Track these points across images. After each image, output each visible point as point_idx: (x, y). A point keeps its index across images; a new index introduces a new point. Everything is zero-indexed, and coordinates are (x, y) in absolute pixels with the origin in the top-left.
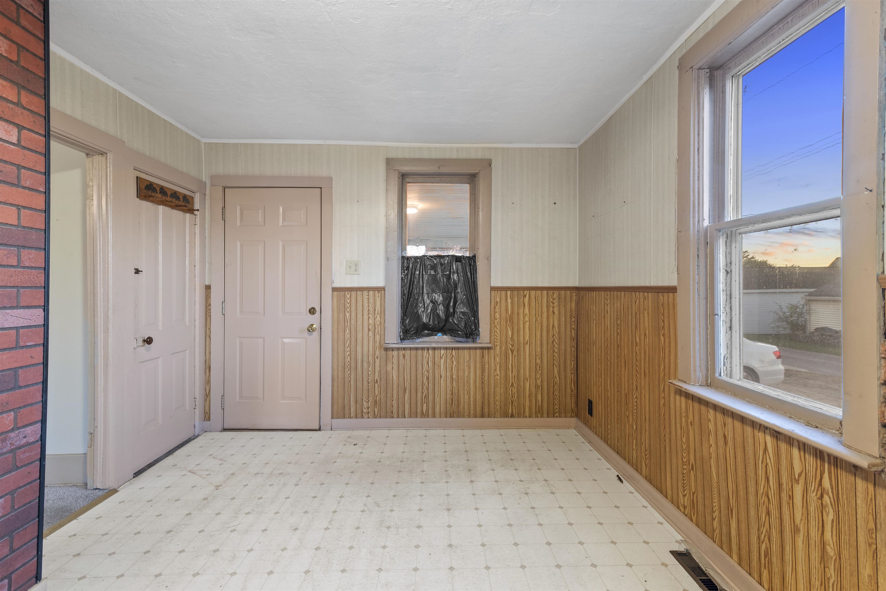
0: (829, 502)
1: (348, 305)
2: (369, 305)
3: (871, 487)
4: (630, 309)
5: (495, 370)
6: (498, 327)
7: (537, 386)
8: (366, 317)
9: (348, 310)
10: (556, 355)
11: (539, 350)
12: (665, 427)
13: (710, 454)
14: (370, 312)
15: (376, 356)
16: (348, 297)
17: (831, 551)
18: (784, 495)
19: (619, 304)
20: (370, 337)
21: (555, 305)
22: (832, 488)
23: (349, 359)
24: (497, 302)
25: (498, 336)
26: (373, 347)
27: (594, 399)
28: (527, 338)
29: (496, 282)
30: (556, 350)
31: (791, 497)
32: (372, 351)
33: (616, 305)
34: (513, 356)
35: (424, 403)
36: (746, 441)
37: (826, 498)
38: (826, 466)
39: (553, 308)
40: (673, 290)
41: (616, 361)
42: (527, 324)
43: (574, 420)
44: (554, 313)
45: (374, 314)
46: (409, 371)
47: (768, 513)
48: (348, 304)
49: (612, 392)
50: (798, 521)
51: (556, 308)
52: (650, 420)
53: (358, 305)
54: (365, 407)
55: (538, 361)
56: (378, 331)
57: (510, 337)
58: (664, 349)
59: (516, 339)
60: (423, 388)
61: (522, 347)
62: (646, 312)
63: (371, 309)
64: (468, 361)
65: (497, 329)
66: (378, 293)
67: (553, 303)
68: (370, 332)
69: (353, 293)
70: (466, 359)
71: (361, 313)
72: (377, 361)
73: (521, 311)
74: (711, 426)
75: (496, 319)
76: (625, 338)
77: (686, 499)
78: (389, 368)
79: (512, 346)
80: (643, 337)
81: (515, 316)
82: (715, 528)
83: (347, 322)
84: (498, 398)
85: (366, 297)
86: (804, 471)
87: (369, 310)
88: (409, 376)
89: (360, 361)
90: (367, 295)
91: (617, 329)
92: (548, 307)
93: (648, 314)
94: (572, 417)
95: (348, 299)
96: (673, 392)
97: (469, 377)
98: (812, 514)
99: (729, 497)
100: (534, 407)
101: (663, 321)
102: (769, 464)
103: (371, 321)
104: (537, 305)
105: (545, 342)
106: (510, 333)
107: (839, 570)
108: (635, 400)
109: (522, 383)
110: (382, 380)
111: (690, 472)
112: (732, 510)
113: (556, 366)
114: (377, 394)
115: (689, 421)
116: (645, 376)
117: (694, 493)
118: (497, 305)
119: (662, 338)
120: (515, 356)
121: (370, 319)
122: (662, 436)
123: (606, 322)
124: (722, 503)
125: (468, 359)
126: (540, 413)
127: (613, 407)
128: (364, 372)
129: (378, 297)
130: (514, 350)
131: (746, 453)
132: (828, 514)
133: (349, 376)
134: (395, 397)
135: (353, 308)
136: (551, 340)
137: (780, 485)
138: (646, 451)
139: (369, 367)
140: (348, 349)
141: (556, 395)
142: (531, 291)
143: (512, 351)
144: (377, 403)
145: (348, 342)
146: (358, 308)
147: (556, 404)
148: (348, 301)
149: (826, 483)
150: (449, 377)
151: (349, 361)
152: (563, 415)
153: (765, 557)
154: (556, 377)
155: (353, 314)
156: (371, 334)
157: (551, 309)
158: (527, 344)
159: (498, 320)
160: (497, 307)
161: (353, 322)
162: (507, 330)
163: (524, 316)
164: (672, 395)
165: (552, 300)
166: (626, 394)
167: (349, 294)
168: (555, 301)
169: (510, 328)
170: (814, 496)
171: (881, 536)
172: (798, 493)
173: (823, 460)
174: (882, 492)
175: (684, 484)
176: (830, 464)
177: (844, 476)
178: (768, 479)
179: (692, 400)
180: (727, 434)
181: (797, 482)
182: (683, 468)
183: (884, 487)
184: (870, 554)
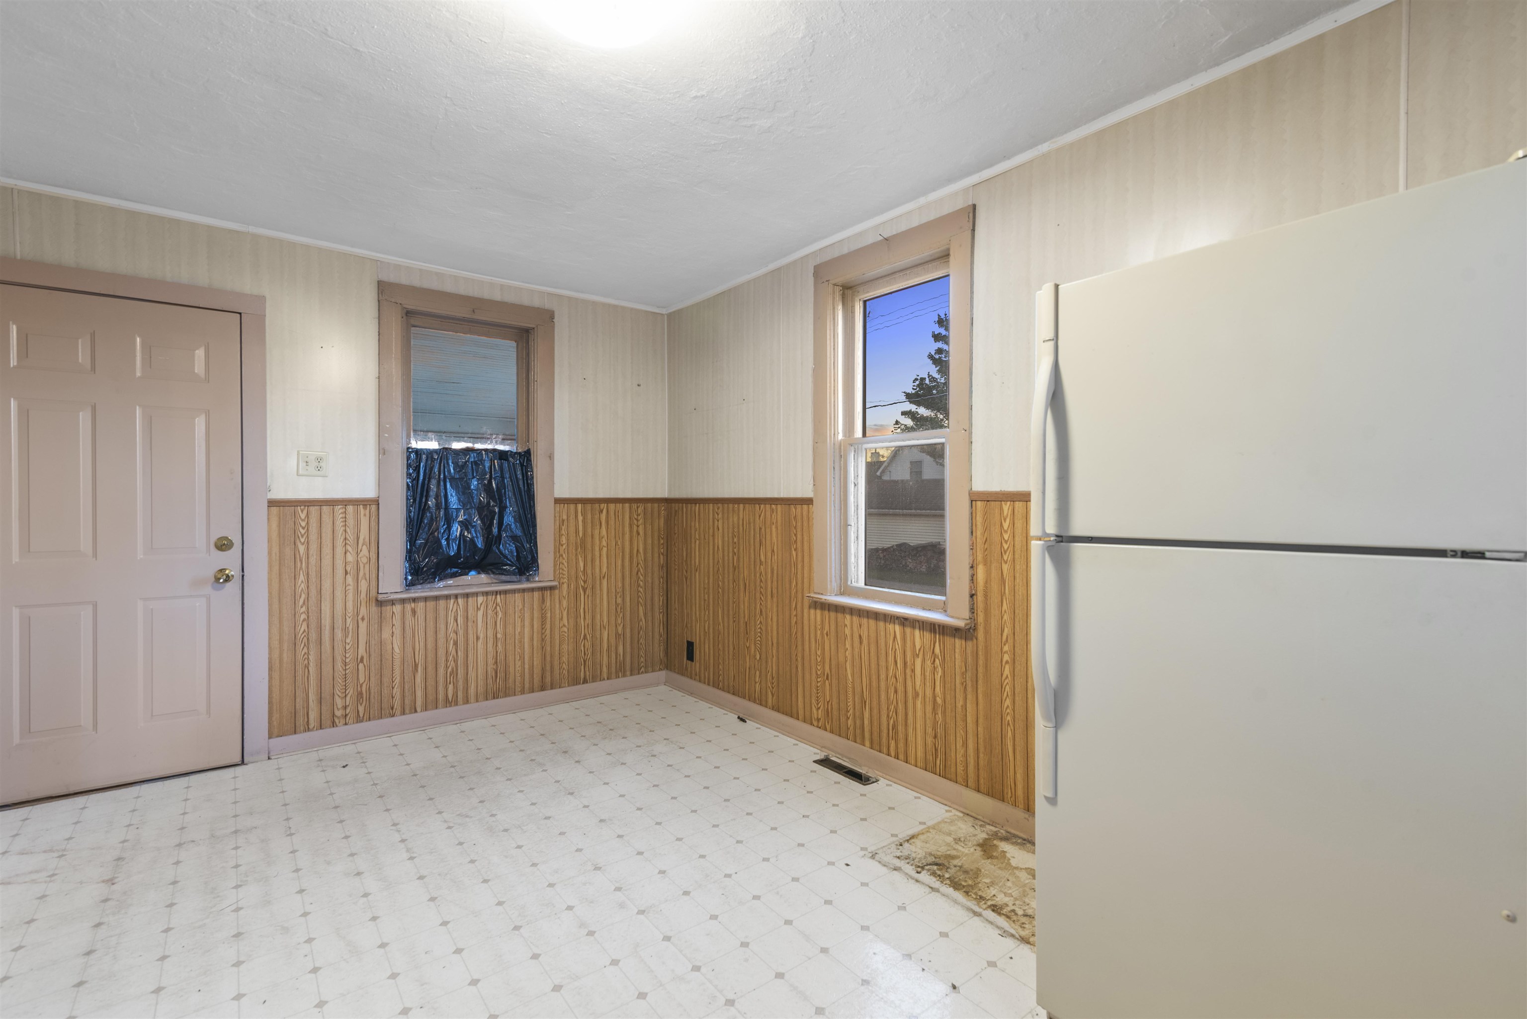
0: (938, 664)
1: (303, 532)
2: (345, 531)
3: (963, 644)
4: (752, 525)
5: (561, 619)
6: (564, 556)
7: (617, 635)
8: (339, 550)
9: (302, 540)
10: (641, 590)
11: (620, 585)
12: (796, 646)
13: (846, 657)
14: (347, 542)
15: (360, 617)
16: (303, 516)
17: (939, 700)
18: (908, 671)
19: (736, 519)
20: (349, 585)
21: (640, 522)
22: (941, 652)
23: (304, 626)
24: (563, 521)
25: (565, 569)
26: (353, 601)
27: (696, 640)
28: (604, 569)
29: (562, 490)
30: (641, 583)
31: (913, 671)
32: (351, 608)
33: (731, 520)
34: (586, 596)
35: (450, 683)
36: (879, 635)
37: (937, 661)
38: (937, 636)
39: (638, 526)
40: (809, 501)
41: (731, 586)
42: (605, 550)
43: (663, 673)
44: (638, 534)
45: (355, 546)
46: (423, 636)
47: (896, 692)
48: (303, 528)
49: (726, 624)
50: (917, 688)
51: (641, 526)
52: (778, 643)
53: (323, 530)
54: (340, 706)
55: (619, 600)
56: (365, 574)
57: (582, 569)
58: (796, 565)
59: (589, 572)
60: (447, 660)
61: (598, 582)
62: (774, 527)
63: (351, 537)
64: (521, 610)
65: (563, 559)
66: (365, 508)
67: (637, 520)
68: (348, 576)
69: (314, 510)
70: (518, 607)
71: (330, 545)
72: (363, 626)
73: (597, 532)
74: (847, 631)
75: (562, 545)
76: (745, 558)
77: (820, 711)
78: (386, 634)
79: (585, 582)
80: (769, 554)
81: (589, 539)
82: (849, 726)
83: (301, 561)
84: (565, 659)
85: (341, 516)
86: (923, 646)
87: (345, 539)
88: (422, 644)
89: (328, 628)
90: (342, 513)
91: (734, 548)
92: (631, 526)
93: (777, 528)
94: (660, 670)
95: (303, 520)
96: (807, 607)
97: (522, 634)
98: (928, 677)
99: (863, 692)
100: (614, 665)
101: (796, 535)
102: (898, 649)
103: (350, 558)
104: (617, 523)
105: (627, 573)
106: (581, 564)
107: (944, 713)
108: (759, 626)
109: (598, 633)
110: (373, 657)
111: (824, 682)
112: (865, 702)
113: (642, 605)
114: (362, 680)
115: (825, 632)
116: (772, 597)
117: (828, 702)
118: (563, 525)
119: (794, 553)
120: (588, 596)
121: (348, 554)
122: (794, 657)
123: (716, 541)
124: (856, 699)
125: (521, 607)
126: (621, 671)
127: (726, 641)
128: (336, 648)
129: (365, 515)
130: (586, 588)
131: (879, 645)
132: (938, 672)
133: (306, 656)
134: (397, 681)
135: (313, 536)
136: (635, 570)
137: (905, 663)
138: (773, 679)
139: (346, 637)
140: (304, 609)
141: (641, 644)
142: (609, 505)
143: (585, 590)
144: (362, 697)
145: (303, 596)
146: (323, 535)
147: (641, 656)
148: (303, 524)
149: (937, 650)
150: (492, 637)
151: (304, 631)
152: (650, 669)
153: (893, 729)
154: (641, 620)
155: (314, 547)
156: (350, 579)
157: (635, 528)
158: (604, 577)
159: (564, 546)
160: (563, 528)
161: (313, 560)
162: (577, 559)
163: (601, 538)
164: (806, 611)
165: (636, 517)
166: (746, 623)
167: (305, 512)
168: (639, 517)
169: (581, 557)
170: (928, 663)
171: (969, 674)
172: (918, 662)
173: (935, 632)
174: (970, 643)
175: (818, 697)
176: (939, 634)
177: (949, 640)
178: (896, 662)
179: (829, 611)
180: (862, 634)
181: (918, 656)
182: (817, 682)
183: (972, 639)
184: (962, 691)
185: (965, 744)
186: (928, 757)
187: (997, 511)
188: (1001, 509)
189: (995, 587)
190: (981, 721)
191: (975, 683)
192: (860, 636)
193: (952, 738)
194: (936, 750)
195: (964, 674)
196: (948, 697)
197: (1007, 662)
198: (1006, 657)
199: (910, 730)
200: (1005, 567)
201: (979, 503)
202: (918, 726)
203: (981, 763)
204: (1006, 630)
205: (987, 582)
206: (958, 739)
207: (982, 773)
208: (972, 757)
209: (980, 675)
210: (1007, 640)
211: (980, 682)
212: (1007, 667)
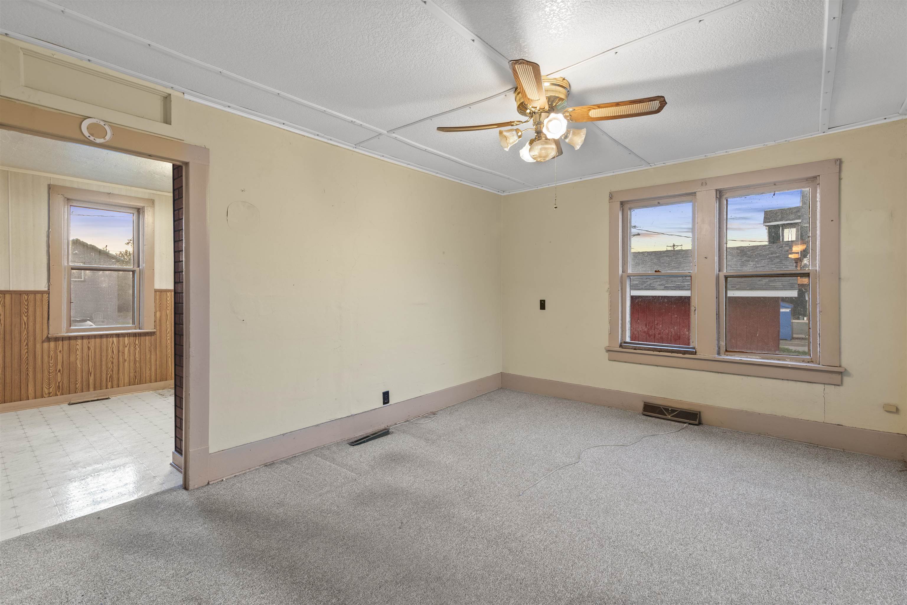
3: (150, 337)
12: (27, 364)
13: (76, 358)
17: (137, 359)
18: (120, 354)
22: (139, 342)
31: (124, 353)
36: (102, 344)
37: (137, 346)
38: (137, 337)
47: (112, 363)
74: (78, 347)
77: (51, 390)
82: (77, 387)
86: (129, 343)
93: (4, 306)
96: (40, 342)
98: (131, 353)
99: (89, 370)
101: (27, 309)
102: (114, 347)
112: (91, 374)
117: (59, 383)
119: (26, 318)
124: (84, 374)
131: (102, 348)
132: (137, 350)
137: (119, 351)
149: (137, 342)
153: (110, 378)
164: (38, 345)
170: (132, 348)
171: (153, 346)
172: (126, 350)
173: (136, 336)
174: (153, 337)
175: (49, 383)
176: (138, 336)
177: (143, 338)
178: (113, 352)
179: (62, 341)
180: (90, 346)
181: (126, 347)
182: (49, 376)
183: (154, 335)
184: (149, 352)
185: (150, 369)
186: (131, 380)
187: (165, 295)
188: (167, 294)
189: (164, 317)
190: (158, 360)
191: (155, 349)
192: (89, 347)
193: (144, 370)
194: (135, 377)
195: (150, 348)
196: (142, 357)
197: (169, 339)
198: (168, 338)
199: (121, 375)
200: (168, 312)
201: (157, 293)
202: (126, 371)
203: (158, 373)
204: (168, 330)
205: (161, 317)
206: (147, 369)
207: (158, 375)
208: (154, 373)
209: (158, 345)
210: (169, 333)
211: (157, 348)
212: (169, 340)
